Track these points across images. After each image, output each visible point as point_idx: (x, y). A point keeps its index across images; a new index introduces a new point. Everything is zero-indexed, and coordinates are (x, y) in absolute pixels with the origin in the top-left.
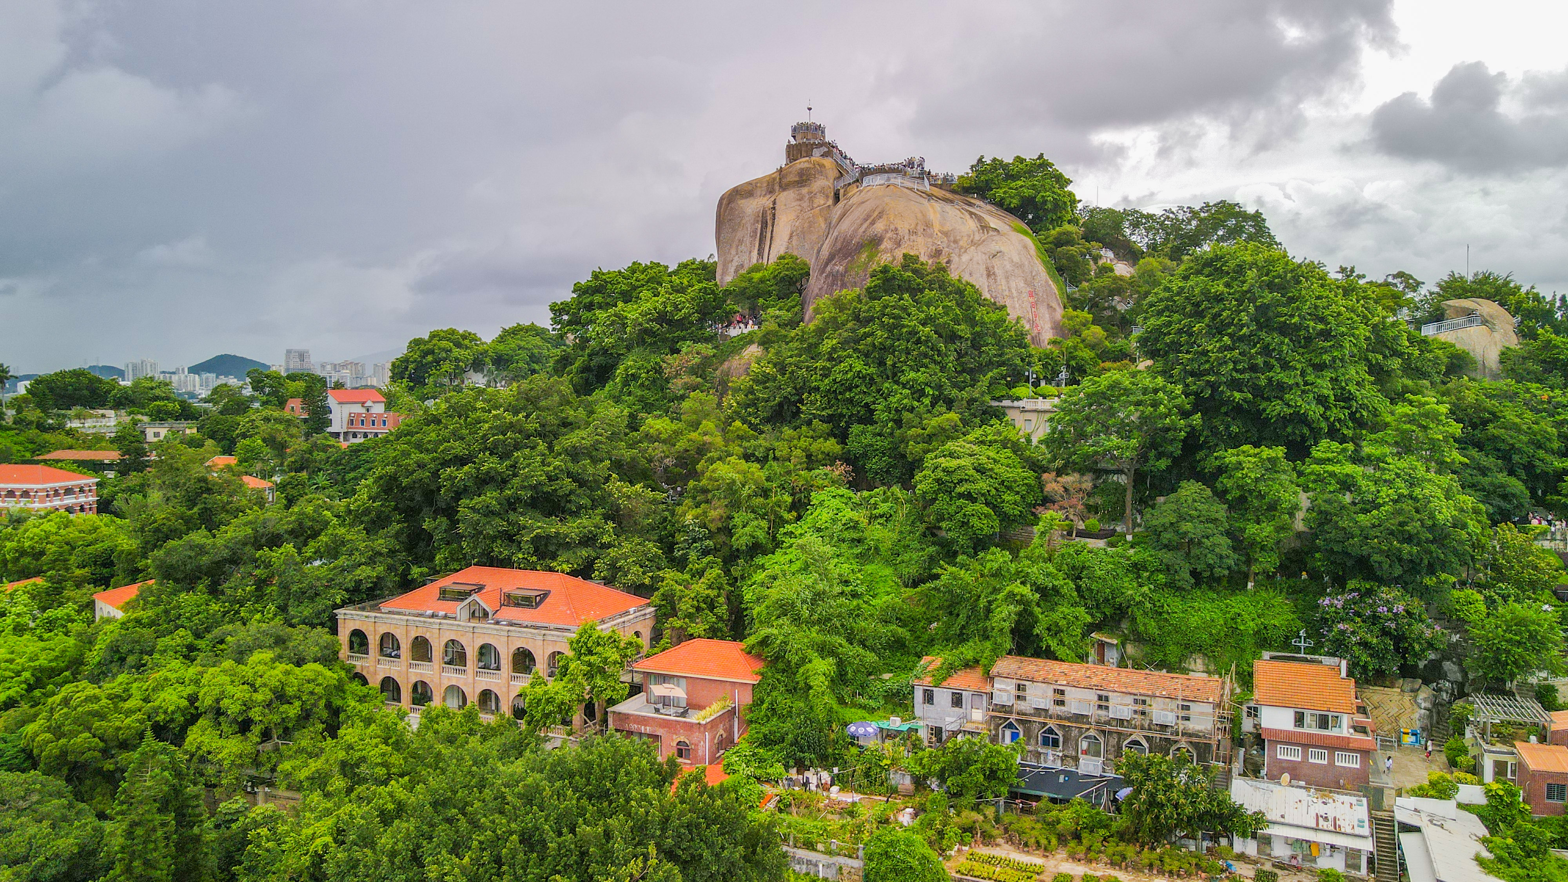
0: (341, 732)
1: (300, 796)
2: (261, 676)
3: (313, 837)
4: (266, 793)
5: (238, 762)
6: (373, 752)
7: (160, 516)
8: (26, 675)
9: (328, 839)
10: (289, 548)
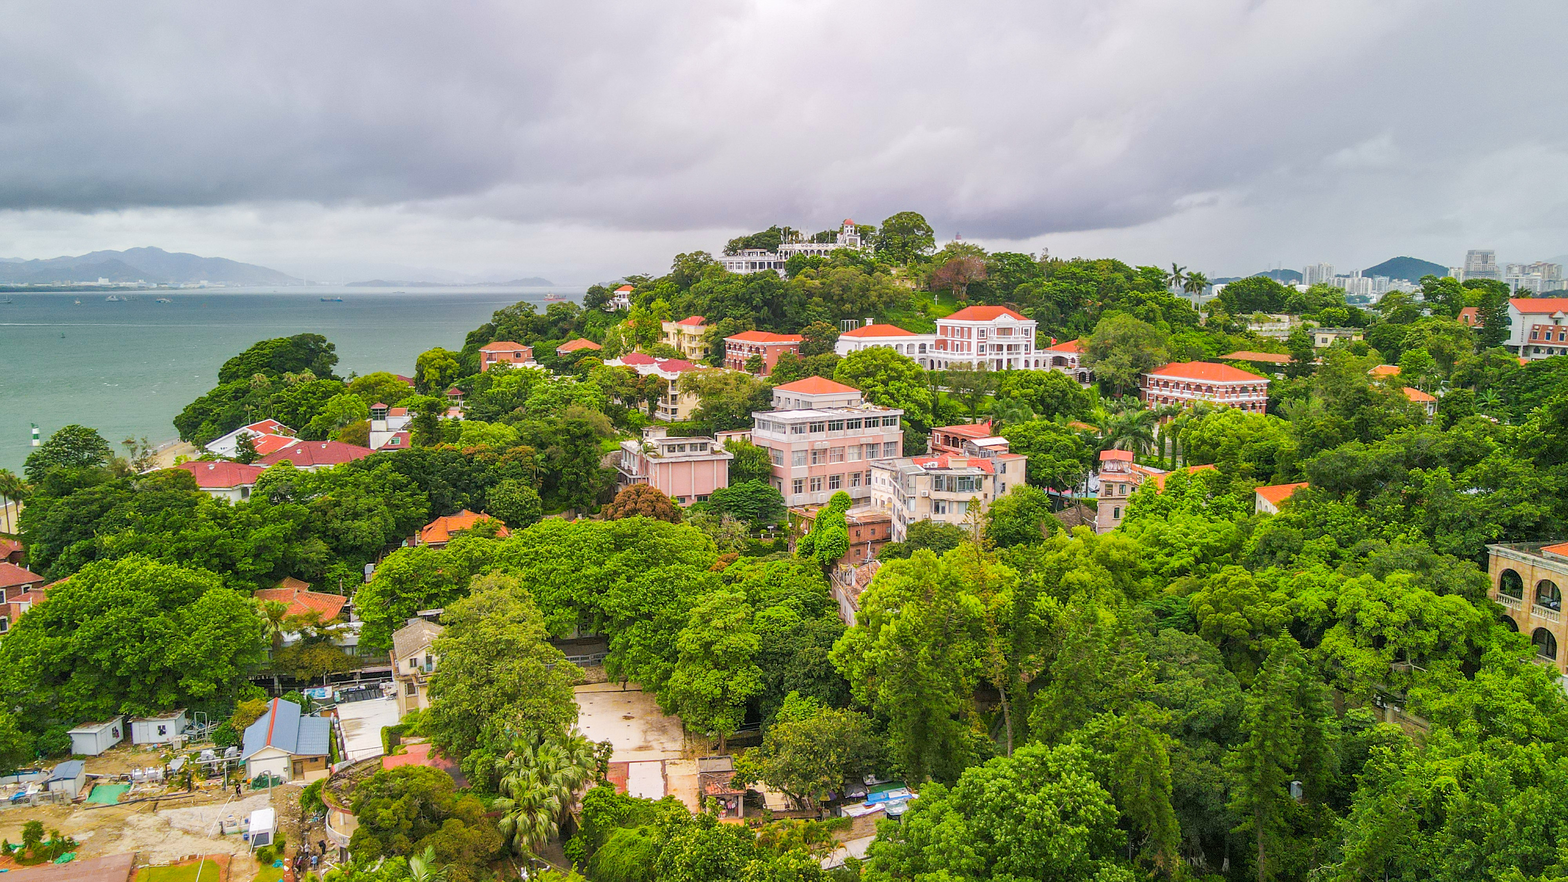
0: (1479, 675)
1: (1429, 726)
2: (1399, 598)
3: (1436, 774)
4: (1395, 712)
5: (1371, 674)
6: (1514, 706)
7: (1319, 422)
8: (1195, 549)
9: (1453, 780)
10: (1443, 471)
